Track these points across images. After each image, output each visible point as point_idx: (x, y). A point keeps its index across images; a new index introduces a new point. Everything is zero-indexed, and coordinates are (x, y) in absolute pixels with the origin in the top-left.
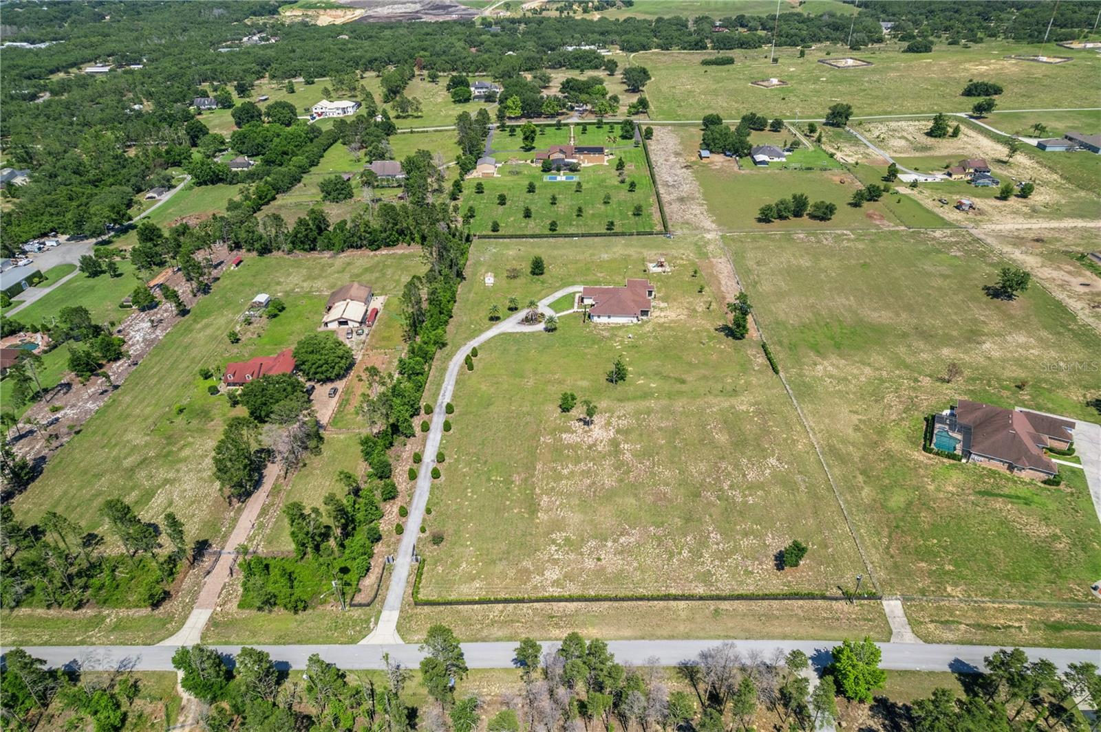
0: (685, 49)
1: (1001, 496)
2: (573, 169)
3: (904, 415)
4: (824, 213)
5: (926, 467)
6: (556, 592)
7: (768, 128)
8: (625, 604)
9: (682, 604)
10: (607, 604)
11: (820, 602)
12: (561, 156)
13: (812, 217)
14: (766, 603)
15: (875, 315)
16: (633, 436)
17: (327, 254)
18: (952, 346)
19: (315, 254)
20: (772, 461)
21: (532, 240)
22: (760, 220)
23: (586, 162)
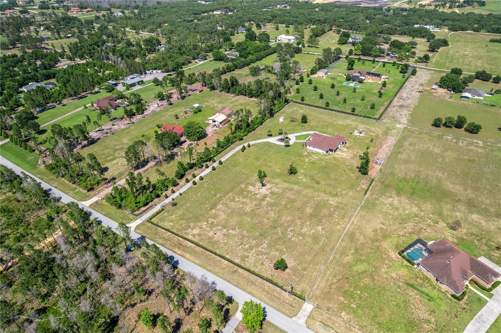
0: (489, 32)
1: (418, 290)
2: (361, 82)
3: (407, 235)
4: (474, 130)
5: (392, 260)
6: (190, 237)
7: (491, 80)
8: (207, 252)
9: (226, 262)
10: (201, 249)
11: (278, 288)
12: (359, 75)
13: (466, 130)
14: (257, 277)
15: (452, 186)
16: (275, 196)
17: (233, 95)
18: (482, 215)
19: (229, 94)
20: (320, 228)
21: (314, 108)
22: (433, 125)
23: (369, 80)
